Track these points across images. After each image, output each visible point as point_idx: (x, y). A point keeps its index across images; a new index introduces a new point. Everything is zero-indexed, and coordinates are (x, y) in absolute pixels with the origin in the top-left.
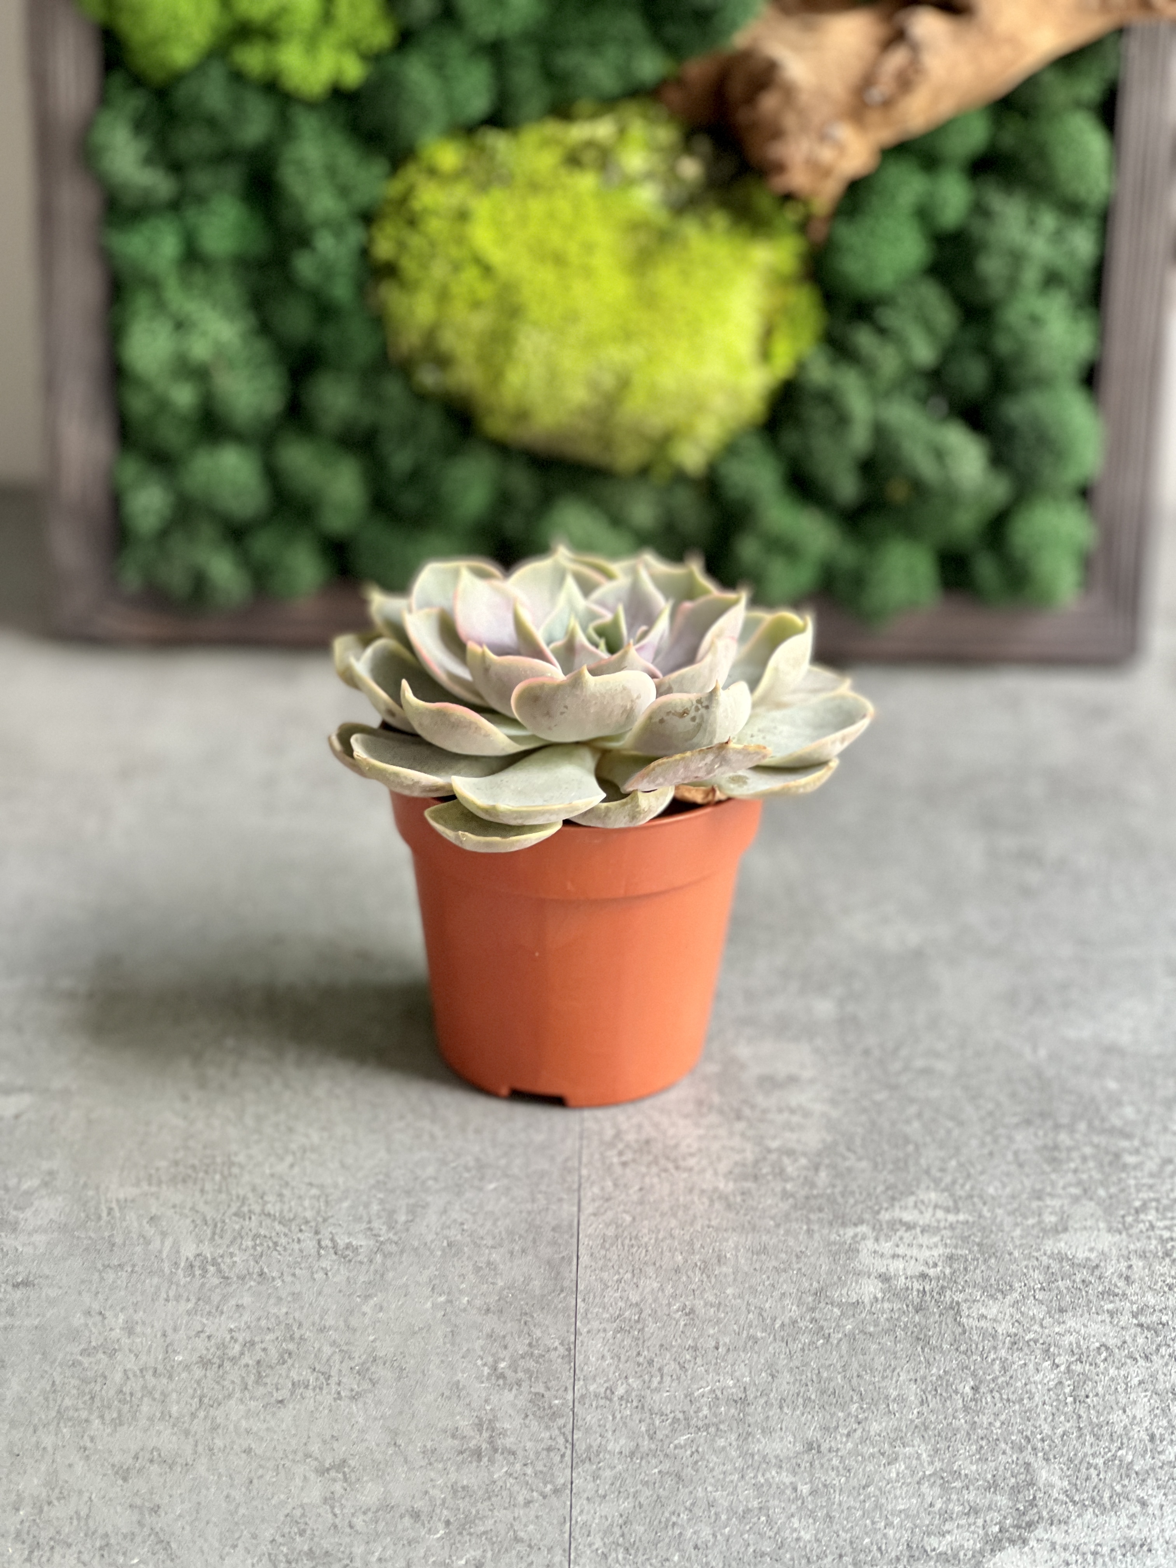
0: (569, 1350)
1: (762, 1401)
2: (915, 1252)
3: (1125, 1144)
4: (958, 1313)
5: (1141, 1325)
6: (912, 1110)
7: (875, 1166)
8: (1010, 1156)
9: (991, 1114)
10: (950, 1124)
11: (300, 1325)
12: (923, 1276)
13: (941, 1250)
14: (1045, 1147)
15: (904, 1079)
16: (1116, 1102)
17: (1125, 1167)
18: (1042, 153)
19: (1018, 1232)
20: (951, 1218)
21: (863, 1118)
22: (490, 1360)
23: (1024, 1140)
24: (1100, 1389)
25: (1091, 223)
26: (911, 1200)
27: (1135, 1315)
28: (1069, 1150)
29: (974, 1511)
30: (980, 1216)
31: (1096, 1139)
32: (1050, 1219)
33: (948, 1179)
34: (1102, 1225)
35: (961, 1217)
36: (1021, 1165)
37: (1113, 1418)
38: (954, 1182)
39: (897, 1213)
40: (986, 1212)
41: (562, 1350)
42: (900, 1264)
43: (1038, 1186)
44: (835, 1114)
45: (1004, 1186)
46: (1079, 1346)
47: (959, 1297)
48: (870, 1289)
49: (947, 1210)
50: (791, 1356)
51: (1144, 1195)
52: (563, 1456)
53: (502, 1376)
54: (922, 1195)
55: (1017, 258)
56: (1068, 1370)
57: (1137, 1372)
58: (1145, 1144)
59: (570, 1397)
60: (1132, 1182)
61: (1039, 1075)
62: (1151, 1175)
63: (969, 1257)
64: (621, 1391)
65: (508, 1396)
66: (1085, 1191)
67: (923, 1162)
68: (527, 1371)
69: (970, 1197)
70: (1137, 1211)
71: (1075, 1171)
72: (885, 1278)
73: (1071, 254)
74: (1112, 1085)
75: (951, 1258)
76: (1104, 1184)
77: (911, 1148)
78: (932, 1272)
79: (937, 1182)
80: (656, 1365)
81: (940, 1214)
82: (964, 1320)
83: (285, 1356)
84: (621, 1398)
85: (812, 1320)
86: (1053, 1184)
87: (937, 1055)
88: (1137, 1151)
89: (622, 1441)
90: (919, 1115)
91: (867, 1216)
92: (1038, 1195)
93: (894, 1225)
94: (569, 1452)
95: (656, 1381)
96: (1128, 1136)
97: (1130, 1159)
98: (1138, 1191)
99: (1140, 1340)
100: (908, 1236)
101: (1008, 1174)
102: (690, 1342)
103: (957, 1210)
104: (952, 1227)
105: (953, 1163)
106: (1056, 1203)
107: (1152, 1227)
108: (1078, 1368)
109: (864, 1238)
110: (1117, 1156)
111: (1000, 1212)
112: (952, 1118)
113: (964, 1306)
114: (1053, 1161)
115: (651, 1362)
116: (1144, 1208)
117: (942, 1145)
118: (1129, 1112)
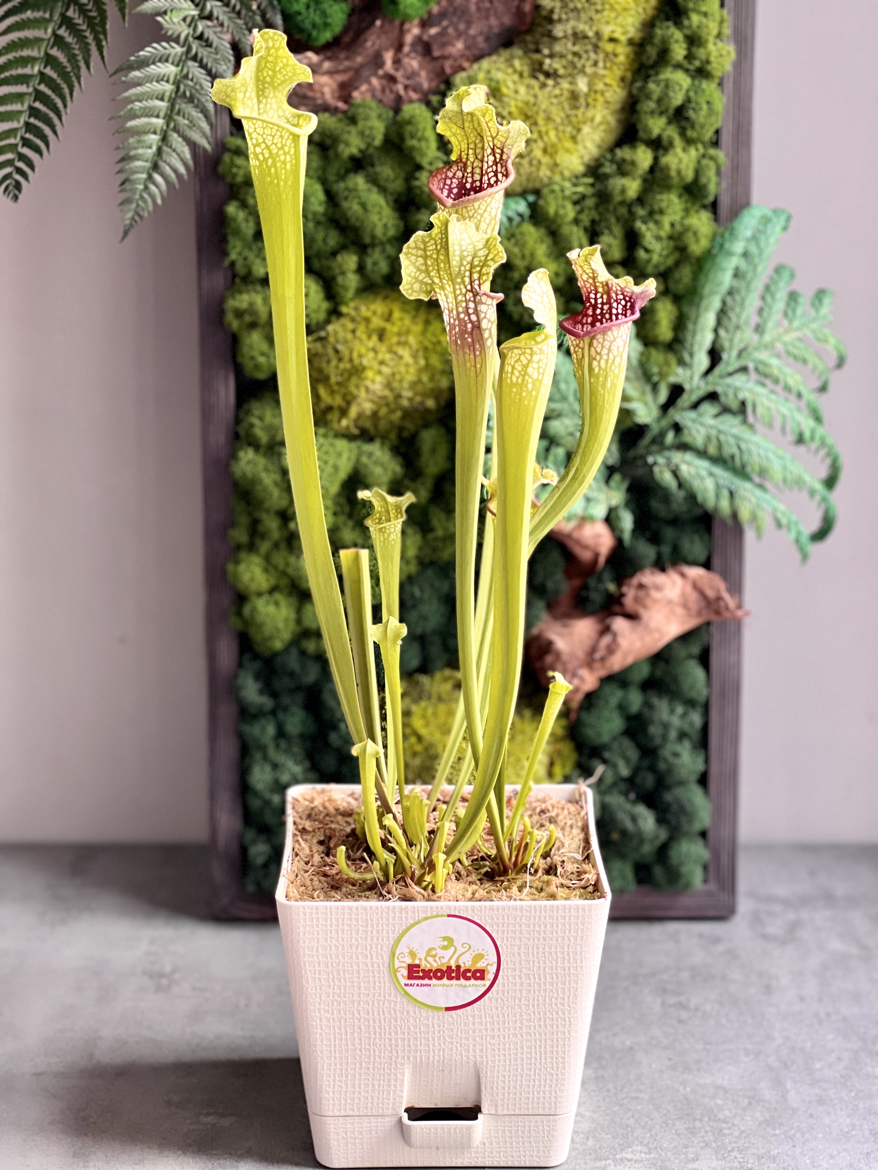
3: (724, 1125)
6: (629, 1114)
7: (614, 1137)
8: (673, 1132)
9: (665, 1115)
10: (647, 1119)
14: (689, 1128)
15: (625, 1102)
16: (721, 1109)
17: (724, 1135)
18: (675, 679)
19: (677, 1161)
20: (648, 1156)
21: (608, 1118)
23: (680, 1126)
25: (699, 709)
26: (630, 1150)
28: (700, 1128)
30: (660, 1155)
31: (712, 1124)
32: (691, 1156)
33: (646, 1141)
34: (714, 1157)
35: (652, 1156)
36: (679, 1135)
38: (649, 1143)
39: (624, 1155)
40: (663, 1153)
43: (686, 1143)
44: (595, 1116)
45: (671, 1143)
49: (646, 1153)
51: (732, 1145)
54: (635, 1148)
55: (666, 726)
58: (733, 1125)
60: (727, 1141)
61: (687, 1099)
62: (736, 1137)
66: (707, 1144)
67: (635, 1135)
69: (656, 1148)
70: (729, 1152)
71: (702, 1137)
73: (691, 724)
74: (719, 1102)
76: (715, 1141)
77: (629, 1129)
79: (641, 1143)
81: (643, 1155)
86: (693, 1142)
87: (641, 1091)
88: (730, 1128)
90: (633, 1116)
91: (611, 1157)
92: (686, 1147)
93: (623, 1160)
96: (727, 1123)
97: (727, 1132)
98: (730, 1143)
101: (673, 1139)
103: (650, 1153)
104: (648, 1160)
105: (648, 1135)
106: (694, 1149)
107: (736, 1158)
109: (609, 1165)
110: (721, 1130)
111: (669, 1154)
112: (648, 1117)
114: (692, 1133)
116: (732, 1150)
117: (643, 1128)
118: (727, 1113)
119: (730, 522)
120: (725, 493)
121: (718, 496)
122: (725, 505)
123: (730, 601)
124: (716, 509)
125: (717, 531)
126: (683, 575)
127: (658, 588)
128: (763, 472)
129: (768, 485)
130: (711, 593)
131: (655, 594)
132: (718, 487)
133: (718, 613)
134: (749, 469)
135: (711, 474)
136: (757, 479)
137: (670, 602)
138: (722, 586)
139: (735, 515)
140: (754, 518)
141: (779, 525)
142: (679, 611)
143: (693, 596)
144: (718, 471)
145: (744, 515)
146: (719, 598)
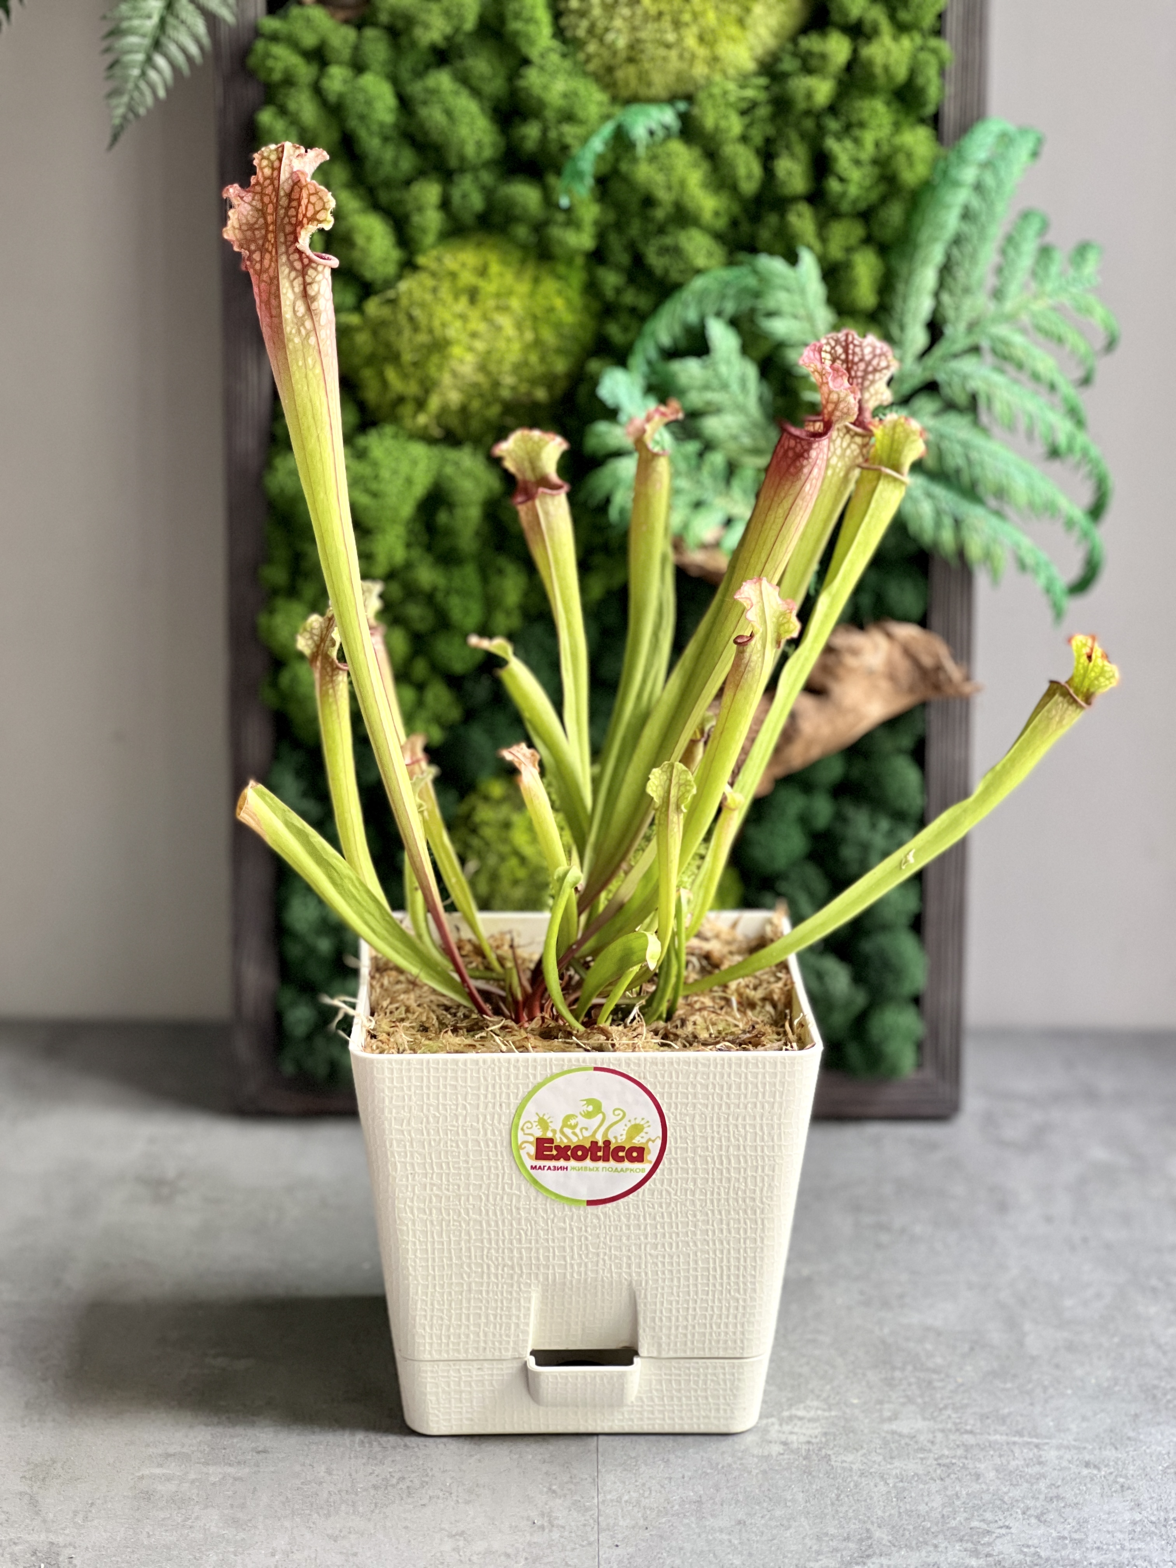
0: (594, 1480)
1: (711, 1501)
2: (804, 1431)
4: (830, 1460)
5: (939, 1464)
7: (780, 1389)
8: (864, 1383)
9: (853, 1362)
10: (827, 1367)
11: (432, 1469)
12: (809, 1442)
13: (820, 1430)
14: (886, 1378)
19: (867, 1421)
20: (827, 1414)
22: (548, 1485)
23: (873, 1376)
24: (913, 1495)
26: (802, 1406)
27: (936, 1459)
28: (901, 1380)
29: (836, 1550)
30: (844, 1413)
31: (917, 1374)
32: (887, 1414)
33: (825, 1395)
34: (919, 1416)
35: (833, 1413)
36: (871, 1388)
37: (920, 1508)
38: (829, 1397)
39: (794, 1411)
40: (848, 1411)
41: (590, 1480)
42: (794, 1437)
43: (881, 1398)
46: (901, 1474)
47: (830, 1452)
48: (776, 1449)
49: (824, 1410)
50: (728, 1481)
51: (946, 1402)
52: (593, 1528)
53: (554, 1492)
54: (808, 1403)
56: (895, 1486)
57: (934, 1487)
59: (596, 1501)
60: (938, 1396)
61: (884, 1343)
62: (950, 1392)
63: (837, 1433)
64: (626, 1498)
65: (559, 1501)
66: (909, 1400)
67: (810, 1386)
68: (570, 1490)
69: (838, 1404)
70: (941, 1410)
71: (904, 1390)
72: (785, 1444)
74: (929, 1346)
75: (825, 1434)
76: (921, 1396)
77: (802, 1379)
78: (814, 1440)
79: (818, 1397)
80: (647, 1486)
81: (820, 1412)
82: (833, 1463)
83: (423, 1484)
84: (626, 1502)
85: (741, 1464)
86: (890, 1397)
87: (820, 1332)
88: (942, 1380)
89: (628, 1521)
90: (808, 1363)
91: (775, 1413)
92: (881, 1402)
93: (791, 1418)
94: (596, 1527)
95: (647, 1494)
96: (938, 1373)
97: (938, 1384)
98: (942, 1399)
99: (939, 1471)
100: (799, 1423)
101: (862, 1392)
102: (667, 1475)
103: (830, 1410)
104: (827, 1418)
105: (828, 1387)
106: (891, 1406)
107: (949, 1417)
108: (901, 1484)
109: (773, 1424)
110: (930, 1383)
111: (857, 1411)
112: (828, 1364)
113: (833, 1457)
114: (890, 1385)
115: (644, 1485)
117: (822, 1378)
119: (954, 563)
120: (948, 522)
121: (938, 525)
122: (947, 537)
123: (953, 671)
124: (936, 544)
125: (937, 573)
126: (889, 636)
127: (855, 652)
128: (1001, 493)
129: (1008, 510)
130: (927, 661)
131: (850, 661)
132: (938, 513)
133: (937, 687)
134: (981, 490)
135: (929, 495)
136: (993, 502)
137: (870, 673)
138: (942, 651)
139: (961, 553)
140: (988, 556)
141: (1022, 566)
142: (884, 685)
143: (903, 665)
144: (939, 491)
145: (974, 550)
146: (939, 668)
